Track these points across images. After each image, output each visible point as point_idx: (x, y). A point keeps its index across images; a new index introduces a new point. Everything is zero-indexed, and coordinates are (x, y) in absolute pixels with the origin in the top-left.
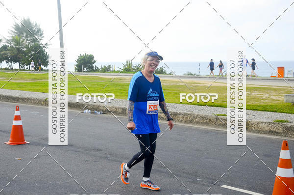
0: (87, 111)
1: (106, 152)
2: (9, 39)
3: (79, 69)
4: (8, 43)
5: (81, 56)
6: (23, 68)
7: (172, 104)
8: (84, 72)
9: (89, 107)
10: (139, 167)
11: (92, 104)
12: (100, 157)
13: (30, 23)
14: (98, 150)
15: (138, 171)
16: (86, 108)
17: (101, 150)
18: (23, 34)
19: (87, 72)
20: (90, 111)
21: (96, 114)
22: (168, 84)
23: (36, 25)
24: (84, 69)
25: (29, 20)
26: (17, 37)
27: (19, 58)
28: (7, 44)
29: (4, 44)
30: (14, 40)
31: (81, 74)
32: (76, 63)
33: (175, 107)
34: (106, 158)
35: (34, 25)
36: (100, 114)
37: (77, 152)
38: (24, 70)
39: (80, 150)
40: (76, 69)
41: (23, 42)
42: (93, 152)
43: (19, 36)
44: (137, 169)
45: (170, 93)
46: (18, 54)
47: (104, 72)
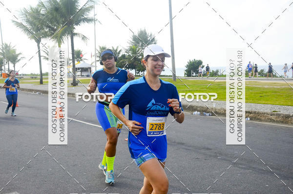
0: (196, 112)
1: (216, 151)
2: (127, 48)
3: (189, 74)
4: (126, 52)
5: (190, 62)
6: (139, 74)
7: (283, 106)
8: (193, 76)
9: (199, 109)
10: (250, 167)
11: (200, 107)
12: (210, 156)
13: (146, 33)
14: (208, 149)
15: (249, 171)
16: (195, 110)
17: (211, 149)
18: (139, 43)
19: (195, 76)
20: (199, 112)
21: (205, 115)
22: (279, 87)
23: (151, 35)
24: (193, 74)
25: (145, 30)
26: (134, 47)
27: (135, 65)
28: (126, 54)
29: (123, 54)
30: (131, 49)
31: (191, 79)
32: (186, 69)
33: (287, 110)
34: (216, 157)
35: (149, 35)
36: (209, 115)
37: (188, 150)
38: (139, 76)
39: (190, 148)
40: (185, 74)
41: (138, 50)
42: (203, 151)
43: (136, 45)
44: (249, 169)
45: (281, 96)
46: (134, 62)
47: (212, 76)
